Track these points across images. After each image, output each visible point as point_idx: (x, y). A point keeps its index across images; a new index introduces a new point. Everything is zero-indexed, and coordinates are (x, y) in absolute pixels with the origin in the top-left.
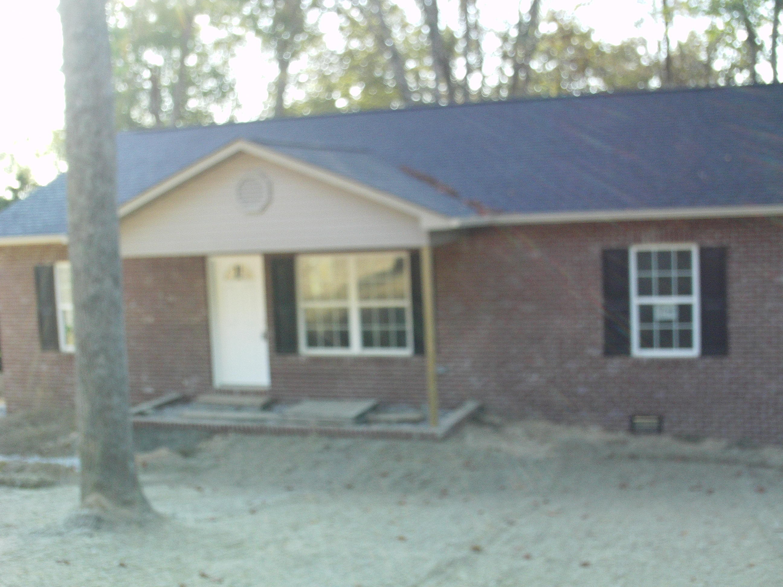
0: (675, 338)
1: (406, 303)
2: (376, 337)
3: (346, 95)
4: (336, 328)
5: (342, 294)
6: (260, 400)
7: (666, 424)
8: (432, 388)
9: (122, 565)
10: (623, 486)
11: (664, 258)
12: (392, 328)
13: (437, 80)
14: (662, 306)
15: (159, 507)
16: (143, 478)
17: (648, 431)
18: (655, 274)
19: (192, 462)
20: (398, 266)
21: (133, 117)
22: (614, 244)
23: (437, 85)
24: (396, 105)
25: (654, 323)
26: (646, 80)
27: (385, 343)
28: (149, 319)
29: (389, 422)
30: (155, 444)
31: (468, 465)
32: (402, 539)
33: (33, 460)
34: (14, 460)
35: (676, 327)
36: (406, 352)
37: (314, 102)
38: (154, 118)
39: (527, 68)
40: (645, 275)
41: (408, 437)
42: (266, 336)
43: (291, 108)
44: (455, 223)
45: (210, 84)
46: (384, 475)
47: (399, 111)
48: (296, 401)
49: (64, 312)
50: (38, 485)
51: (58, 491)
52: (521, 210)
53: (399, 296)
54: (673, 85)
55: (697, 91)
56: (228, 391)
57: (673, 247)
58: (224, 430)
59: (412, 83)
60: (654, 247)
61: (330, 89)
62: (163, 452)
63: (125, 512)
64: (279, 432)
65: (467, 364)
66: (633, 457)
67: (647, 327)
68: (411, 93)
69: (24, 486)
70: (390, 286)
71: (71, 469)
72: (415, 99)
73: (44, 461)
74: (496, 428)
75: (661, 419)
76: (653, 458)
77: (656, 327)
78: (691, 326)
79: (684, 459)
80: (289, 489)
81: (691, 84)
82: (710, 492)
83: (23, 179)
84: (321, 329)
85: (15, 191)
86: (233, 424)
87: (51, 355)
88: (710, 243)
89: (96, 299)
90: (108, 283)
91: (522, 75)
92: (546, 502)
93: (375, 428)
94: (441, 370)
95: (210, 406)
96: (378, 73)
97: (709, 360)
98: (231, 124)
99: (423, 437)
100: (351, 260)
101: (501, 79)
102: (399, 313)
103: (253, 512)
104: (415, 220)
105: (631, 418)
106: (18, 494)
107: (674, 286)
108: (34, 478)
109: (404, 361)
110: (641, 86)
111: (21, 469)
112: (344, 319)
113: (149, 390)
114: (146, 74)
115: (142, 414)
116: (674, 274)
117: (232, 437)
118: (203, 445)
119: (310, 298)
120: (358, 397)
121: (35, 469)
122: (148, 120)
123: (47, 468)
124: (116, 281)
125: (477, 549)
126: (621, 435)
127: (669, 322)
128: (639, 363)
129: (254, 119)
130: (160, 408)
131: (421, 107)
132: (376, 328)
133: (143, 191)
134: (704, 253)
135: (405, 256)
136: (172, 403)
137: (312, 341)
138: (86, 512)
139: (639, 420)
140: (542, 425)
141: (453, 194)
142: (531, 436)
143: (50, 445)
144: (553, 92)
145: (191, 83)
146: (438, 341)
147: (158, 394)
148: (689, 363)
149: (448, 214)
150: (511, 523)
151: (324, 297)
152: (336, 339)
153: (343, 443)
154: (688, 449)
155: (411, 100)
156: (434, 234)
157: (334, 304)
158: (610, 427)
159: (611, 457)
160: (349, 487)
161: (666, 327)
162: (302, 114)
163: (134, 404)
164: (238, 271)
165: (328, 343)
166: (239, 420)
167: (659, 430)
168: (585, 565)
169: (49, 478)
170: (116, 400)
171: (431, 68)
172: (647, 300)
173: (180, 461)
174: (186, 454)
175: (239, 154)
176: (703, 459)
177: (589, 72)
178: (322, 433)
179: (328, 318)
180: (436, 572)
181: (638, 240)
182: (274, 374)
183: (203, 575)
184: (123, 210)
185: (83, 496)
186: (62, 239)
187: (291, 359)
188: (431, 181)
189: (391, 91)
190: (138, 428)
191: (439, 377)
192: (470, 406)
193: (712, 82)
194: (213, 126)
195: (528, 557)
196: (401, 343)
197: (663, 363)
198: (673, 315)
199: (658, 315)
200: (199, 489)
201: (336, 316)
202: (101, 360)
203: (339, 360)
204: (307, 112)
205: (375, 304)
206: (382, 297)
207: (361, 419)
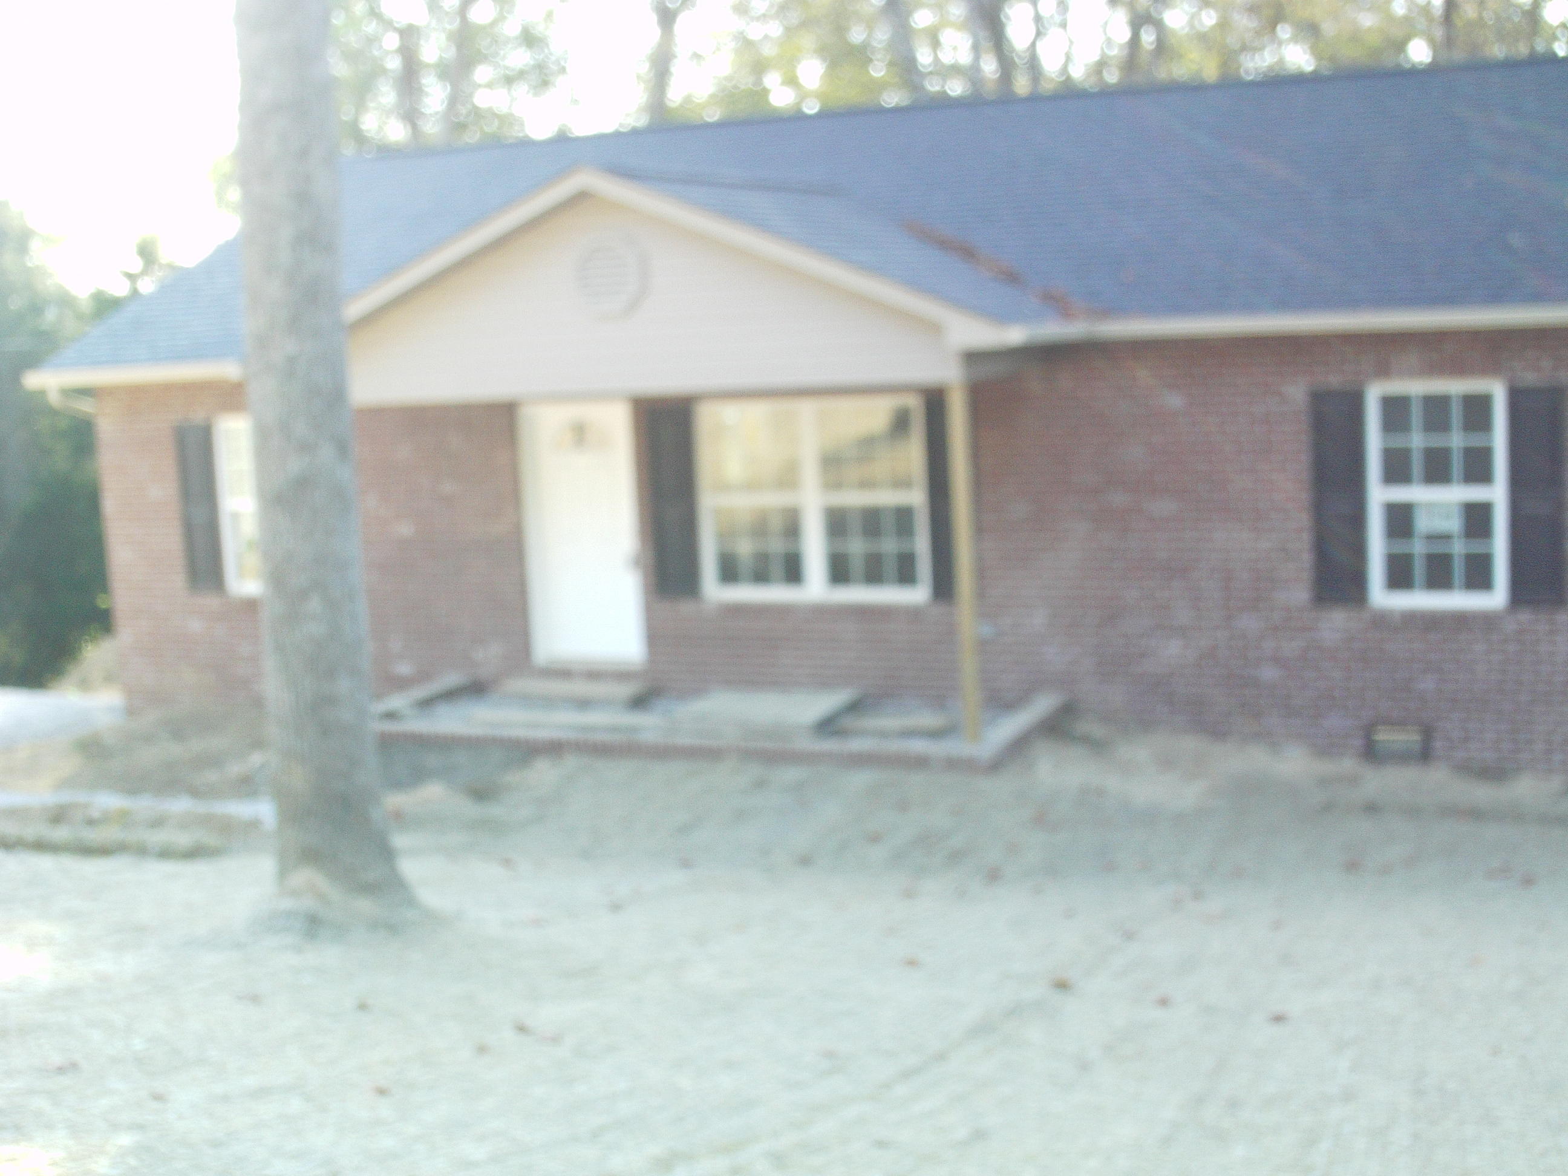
0: (1458, 569)
1: (917, 498)
2: (857, 565)
3: (791, 81)
4: (776, 546)
5: (788, 478)
6: (626, 690)
7: (1438, 744)
8: (969, 666)
9: (363, 1007)
10: (1352, 866)
11: (1437, 407)
12: (889, 546)
13: (976, 48)
14: (1431, 506)
15: (429, 897)
16: (400, 840)
17: (1403, 757)
18: (1417, 440)
19: (495, 810)
20: (900, 423)
21: (364, 127)
22: (1334, 380)
23: (977, 58)
24: (892, 99)
25: (1416, 540)
26: (1400, 46)
27: (874, 575)
28: (405, 529)
29: (883, 734)
30: (418, 776)
31: (1041, 820)
32: (912, 963)
33: (180, 805)
34: (144, 805)
35: (1458, 548)
36: (918, 595)
37: (728, 95)
38: (409, 128)
39: (1159, 25)
40: (1398, 442)
41: (921, 763)
42: (637, 562)
43: (681, 106)
44: (1015, 335)
45: (519, 58)
46: (875, 839)
47: (897, 110)
48: (697, 690)
49: (235, 516)
50: (193, 853)
51: (230, 865)
52: (1148, 310)
53: (902, 483)
54: (1459, 55)
55: (1510, 65)
56: (562, 672)
57: (1455, 387)
58: (554, 749)
59: (924, 57)
60: (1416, 387)
61: (759, 67)
62: (433, 792)
63: (365, 905)
64: (662, 753)
65: (1038, 619)
66: (1372, 809)
67: (1400, 548)
68: (923, 76)
69: (166, 854)
70: (883, 464)
71: (253, 825)
72: (933, 86)
73: (201, 807)
74: (1097, 747)
75: (1428, 733)
76: (1412, 812)
77: (1418, 548)
78: (1490, 545)
79: (1475, 814)
80: (686, 864)
81: (1497, 51)
82: (1528, 881)
83: (147, 253)
84: (745, 548)
85: (132, 277)
86: (571, 735)
87: (211, 602)
88: (1530, 378)
89: (303, 484)
90: (327, 453)
91: (1148, 38)
92: (1198, 896)
93: (856, 745)
94: (987, 630)
95: (527, 700)
96: (857, 35)
97: (1525, 616)
98: (562, 139)
99: (953, 764)
100: (806, 410)
101: (1104, 46)
102: (903, 516)
103: (616, 907)
104: (934, 329)
105: (1368, 731)
106: (156, 870)
107: (1457, 465)
108: (183, 839)
109: (913, 614)
110: (1389, 61)
111: (158, 822)
112: (792, 529)
113: (404, 669)
114: (391, 41)
115: (391, 716)
116: (1456, 440)
117: (571, 762)
118: (512, 778)
119: (724, 487)
120: (822, 683)
121: (186, 822)
122: (396, 132)
123: (207, 821)
124: (343, 449)
125: (1062, 986)
126: (1348, 764)
127: (1446, 537)
128: (1383, 621)
129: (609, 129)
130: (427, 704)
131: (943, 103)
132: (856, 547)
133: (391, 271)
134: (1517, 398)
135: (914, 403)
136: (450, 695)
137: (729, 572)
138: (287, 904)
139: (1384, 736)
140: (1190, 744)
141: (1012, 278)
142: (1166, 763)
143: (211, 776)
144: (1210, 72)
145: (481, 58)
146: (981, 573)
147: (423, 676)
148: (1486, 621)
149: (1002, 317)
150: (1129, 936)
151: (751, 486)
152: (777, 568)
153: (791, 774)
154: (1482, 793)
155: (923, 88)
156: (973, 358)
157: (773, 500)
158: (1326, 748)
159: (1328, 808)
160: (805, 861)
161: (1439, 548)
162: (702, 118)
163: (379, 696)
164: (580, 433)
165: (761, 576)
166: (585, 729)
167: (1425, 755)
168: (1279, 1019)
169: (210, 839)
170: (343, 685)
171: (962, 26)
172: (1401, 494)
173: (470, 809)
174: (481, 793)
175: (581, 197)
176: (1514, 815)
177: (1284, 31)
178: (749, 755)
179: (759, 528)
180: (982, 1029)
181: (1383, 371)
182: (654, 636)
183: (522, 1029)
184: (354, 310)
185: (283, 873)
186: (229, 370)
187: (686, 607)
188: (967, 253)
189: (881, 71)
190: (388, 743)
191: (983, 645)
192: (1042, 705)
193: (1540, 47)
194: (526, 143)
195: (1164, 1002)
196: (906, 575)
197: (1431, 622)
198: (1454, 524)
199: (1423, 523)
200: (507, 863)
201: (776, 524)
202: (314, 604)
203: (783, 611)
204: (713, 115)
205: (854, 499)
206: (866, 484)
207: (827, 726)
